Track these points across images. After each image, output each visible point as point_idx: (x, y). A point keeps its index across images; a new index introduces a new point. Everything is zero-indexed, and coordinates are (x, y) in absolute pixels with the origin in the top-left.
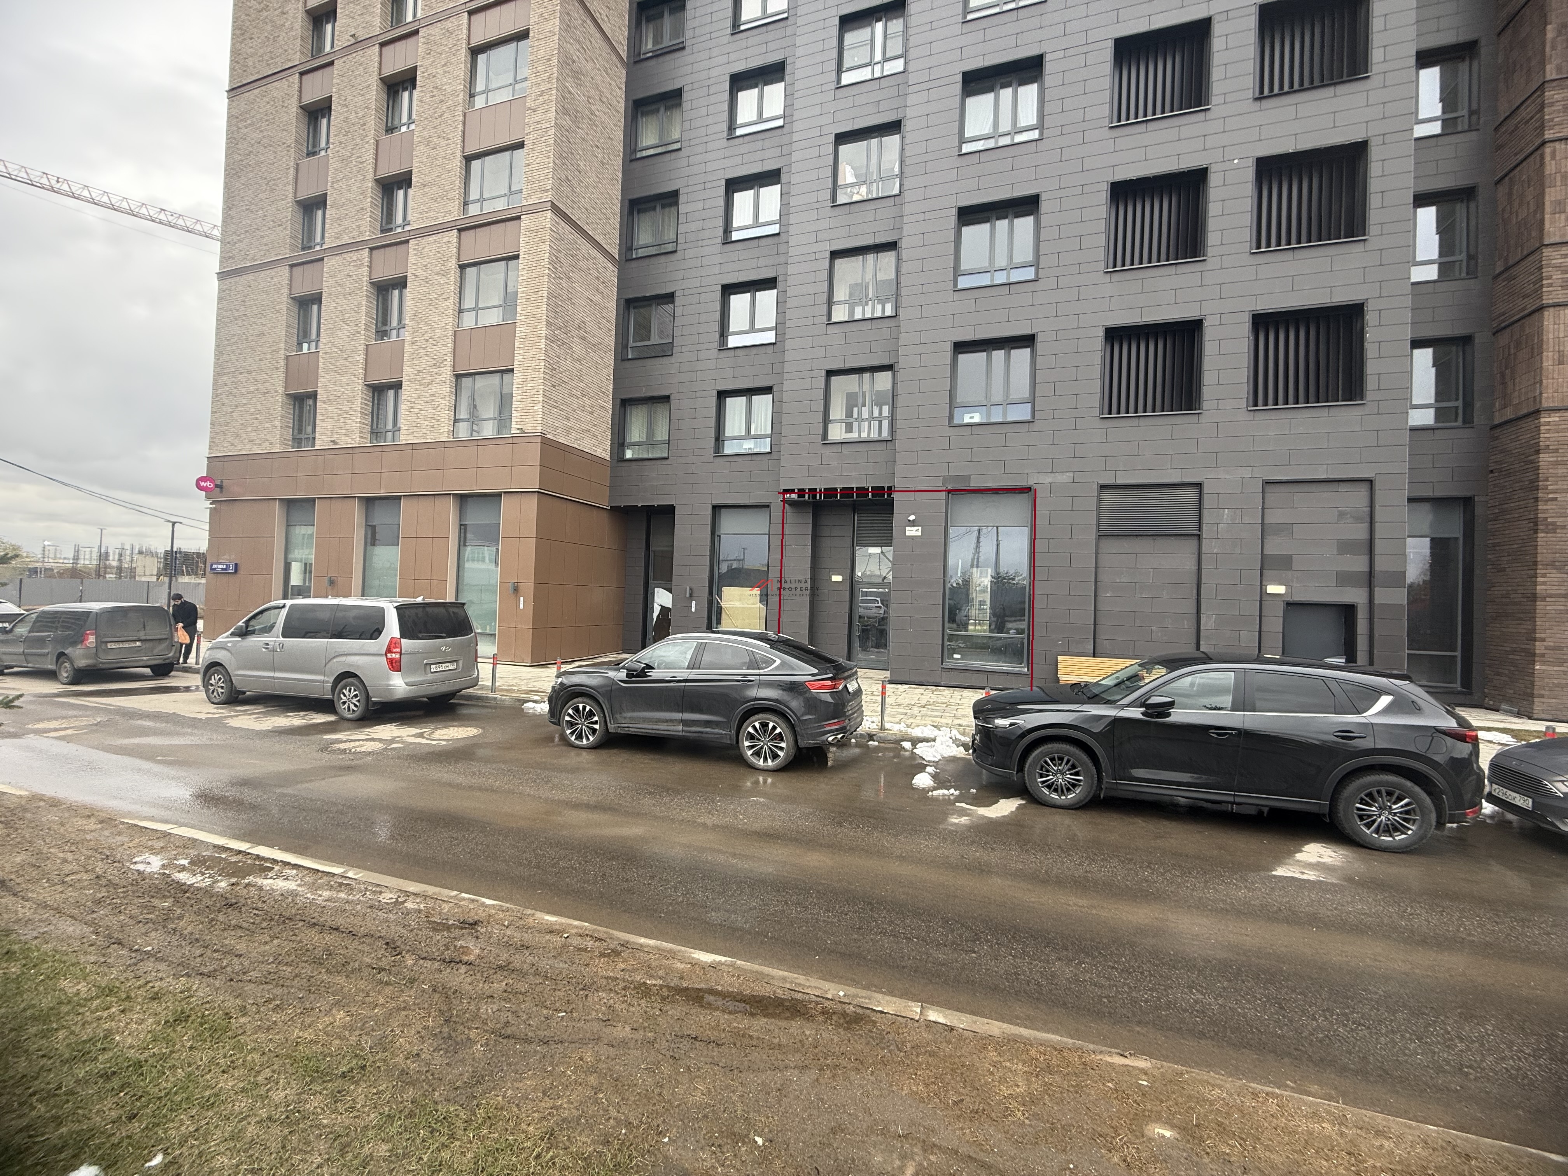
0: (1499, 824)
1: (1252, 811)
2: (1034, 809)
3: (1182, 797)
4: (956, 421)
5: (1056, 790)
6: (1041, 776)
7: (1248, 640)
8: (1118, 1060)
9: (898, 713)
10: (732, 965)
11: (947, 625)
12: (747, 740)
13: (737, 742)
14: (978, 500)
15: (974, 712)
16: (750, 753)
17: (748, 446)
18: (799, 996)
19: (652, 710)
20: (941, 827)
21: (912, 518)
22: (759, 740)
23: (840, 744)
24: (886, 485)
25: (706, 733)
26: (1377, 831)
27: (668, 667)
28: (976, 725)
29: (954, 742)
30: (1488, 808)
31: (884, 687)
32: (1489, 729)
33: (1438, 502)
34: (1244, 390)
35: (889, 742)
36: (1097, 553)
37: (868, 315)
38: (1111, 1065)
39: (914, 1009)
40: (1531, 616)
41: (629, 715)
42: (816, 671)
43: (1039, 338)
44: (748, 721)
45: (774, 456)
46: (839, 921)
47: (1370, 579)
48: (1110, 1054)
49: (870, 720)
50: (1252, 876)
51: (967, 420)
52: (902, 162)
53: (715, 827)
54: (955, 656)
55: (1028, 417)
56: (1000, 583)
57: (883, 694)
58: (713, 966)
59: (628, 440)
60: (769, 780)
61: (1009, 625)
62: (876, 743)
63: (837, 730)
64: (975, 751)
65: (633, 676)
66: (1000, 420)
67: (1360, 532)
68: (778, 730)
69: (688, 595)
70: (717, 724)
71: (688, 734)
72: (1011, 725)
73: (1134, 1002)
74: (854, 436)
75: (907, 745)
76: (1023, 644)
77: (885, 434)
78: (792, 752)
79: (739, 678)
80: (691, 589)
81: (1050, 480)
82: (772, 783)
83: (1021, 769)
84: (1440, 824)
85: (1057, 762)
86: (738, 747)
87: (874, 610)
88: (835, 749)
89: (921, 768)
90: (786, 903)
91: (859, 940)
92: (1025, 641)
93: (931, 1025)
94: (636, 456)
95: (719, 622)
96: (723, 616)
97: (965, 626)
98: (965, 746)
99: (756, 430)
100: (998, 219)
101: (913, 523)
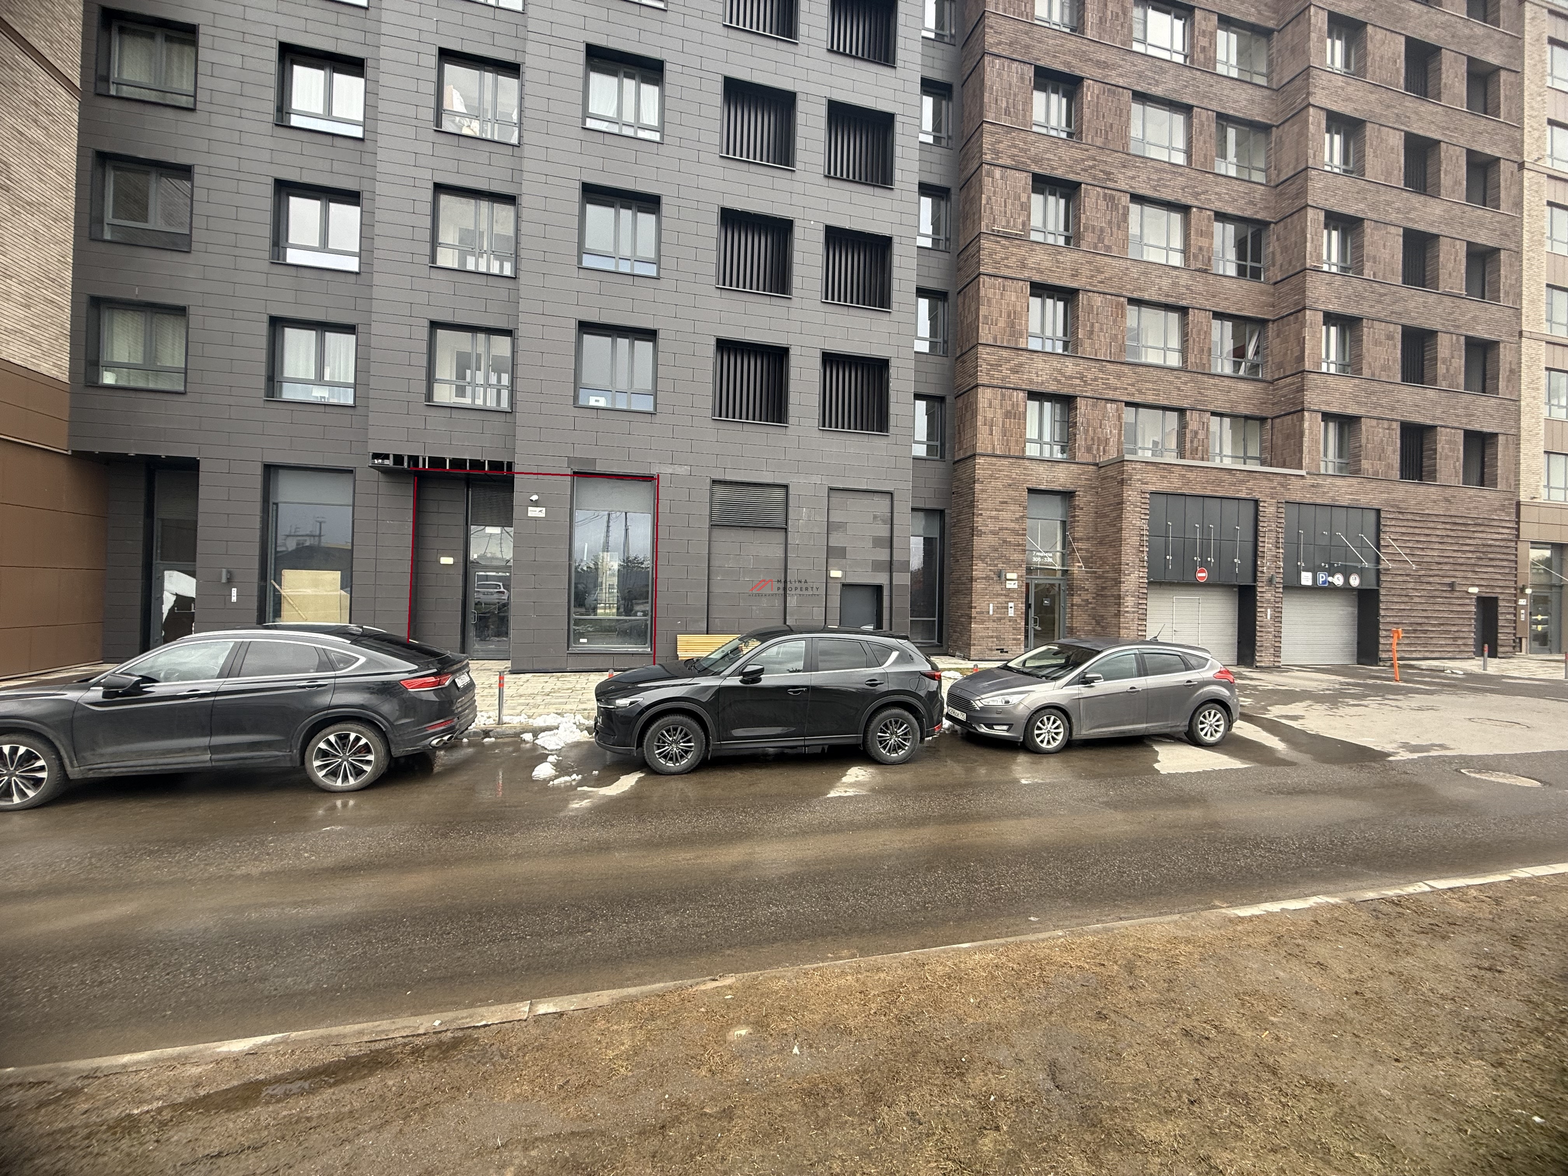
0: (953, 732)
1: (818, 750)
2: (653, 780)
3: (770, 747)
4: (581, 402)
5: (671, 759)
6: (659, 748)
7: (818, 615)
8: (711, 985)
9: (519, 704)
10: (284, 1042)
11: (573, 609)
12: (317, 758)
13: (303, 763)
14: (605, 486)
15: (597, 695)
16: (321, 774)
17: (319, 394)
18: (380, 1046)
19: (156, 738)
20: (562, 814)
21: (535, 498)
22: (336, 756)
23: (447, 747)
24: (506, 460)
25: (252, 758)
26: (889, 751)
27: (184, 676)
28: (599, 707)
29: (578, 727)
30: (946, 723)
31: (501, 678)
32: (949, 670)
33: (928, 512)
34: (816, 412)
35: (507, 736)
36: (710, 541)
37: (483, 269)
38: (704, 992)
39: (523, 1009)
40: (970, 592)
41: (110, 750)
42: (416, 667)
43: (661, 334)
44: (318, 736)
45: (360, 411)
46: (440, 943)
47: (890, 567)
48: (704, 982)
49: (486, 715)
50: (814, 802)
51: (592, 402)
52: (521, 111)
53: (264, 876)
54: (582, 640)
55: (651, 409)
56: (629, 567)
57: (501, 685)
58: (252, 1053)
59: (105, 358)
60: (351, 803)
61: (637, 608)
62: (493, 739)
63: (443, 731)
64: (597, 733)
65: (117, 694)
66: (625, 408)
67: (884, 532)
68: (363, 741)
69: (224, 580)
70: (269, 745)
71: (221, 764)
72: (631, 703)
73: (726, 930)
74: (467, 401)
75: (528, 737)
76: (646, 625)
77: (505, 405)
78: (384, 763)
79: (304, 683)
80: (229, 572)
81: (670, 471)
82: (355, 805)
83: (640, 744)
84: (922, 739)
85: (672, 732)
86: (304, 770)
87: (496, 596)
88: (442, 753)
89: (543, 758)
90: (369, 942)
91: (464, 957)
92: (649, 622)
93: (538, 1019)
94: (122, 383)
95: (277, 613)
96: (285, 606)
97: (595, 609)
98: (588, 729)
99: (332, 374)
100: (622, 207)
101: (536, 504)
